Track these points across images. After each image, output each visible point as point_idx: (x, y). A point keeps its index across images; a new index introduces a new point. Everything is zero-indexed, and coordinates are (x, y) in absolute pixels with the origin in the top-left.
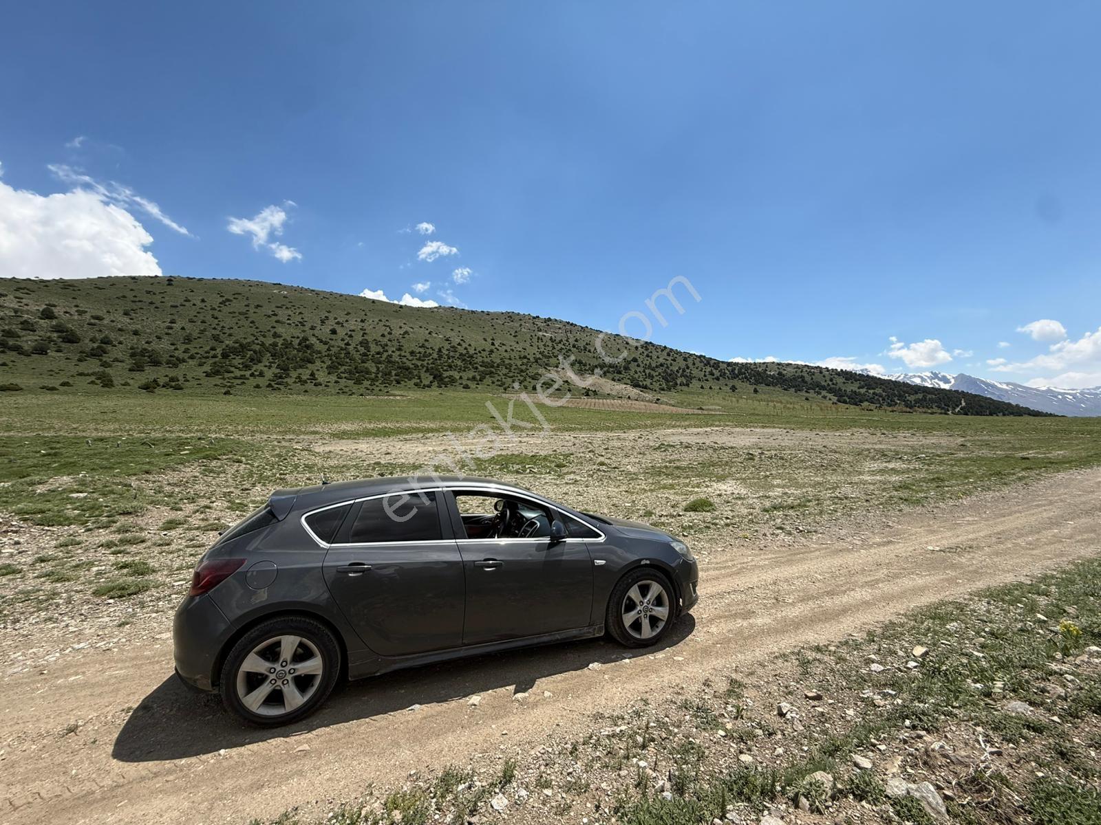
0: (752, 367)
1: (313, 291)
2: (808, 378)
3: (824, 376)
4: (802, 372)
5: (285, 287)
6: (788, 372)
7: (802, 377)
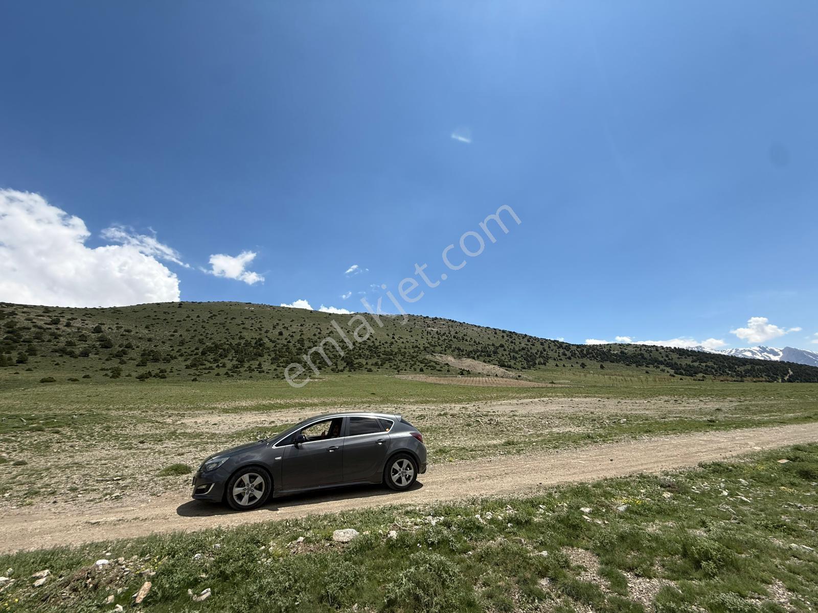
0: (598, 348)
1: (271, 306)
2: (646, 355)
3: (660, 353)
4: (641, 350)
5: (253, 305)
6: (629, 351)
7: (641, 354)
